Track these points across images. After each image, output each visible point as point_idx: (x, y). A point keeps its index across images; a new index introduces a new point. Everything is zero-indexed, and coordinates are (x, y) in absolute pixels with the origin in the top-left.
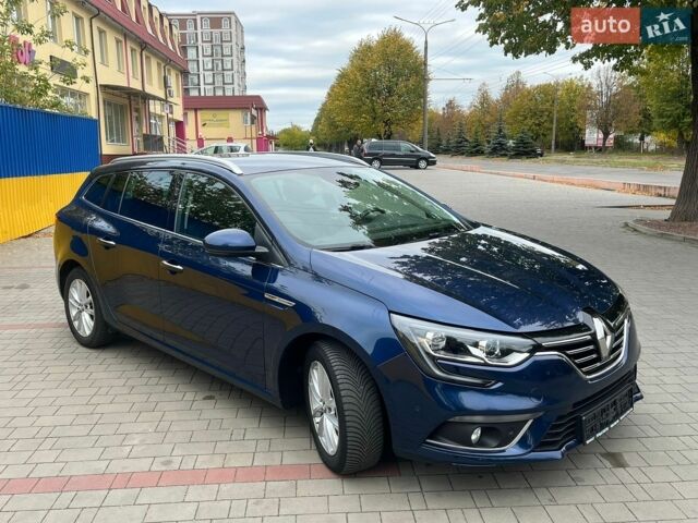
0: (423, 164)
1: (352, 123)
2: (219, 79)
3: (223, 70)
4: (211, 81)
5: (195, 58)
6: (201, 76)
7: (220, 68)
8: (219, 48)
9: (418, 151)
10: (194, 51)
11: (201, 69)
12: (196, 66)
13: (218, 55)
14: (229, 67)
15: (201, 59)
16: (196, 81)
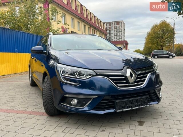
0: (171, 57)
1: (151, 46)
2: (118, 37)
3: (119, 35)
4: (116, 38)
5: (112, 33)
6: (114, 37)
7: (118, 35)
8: (118, 30)
9: (169, 53)
10: (112, 31)
11: (114, 35)
12: (112, 34)
13: (118, 31)
14: (121, 34)
15: (114, 33)
16: (112, 38)
